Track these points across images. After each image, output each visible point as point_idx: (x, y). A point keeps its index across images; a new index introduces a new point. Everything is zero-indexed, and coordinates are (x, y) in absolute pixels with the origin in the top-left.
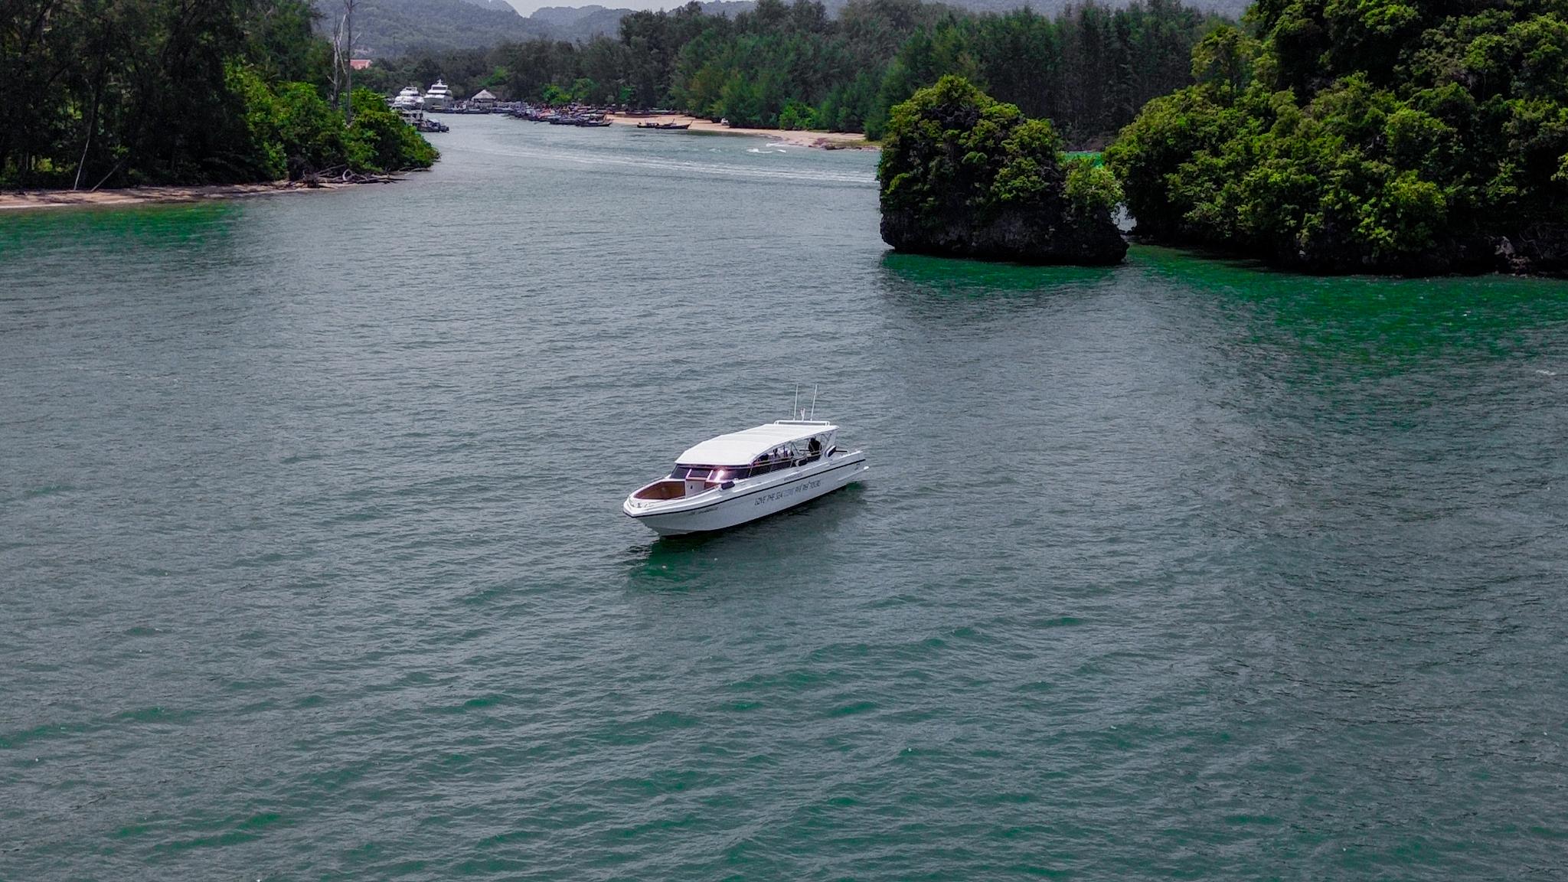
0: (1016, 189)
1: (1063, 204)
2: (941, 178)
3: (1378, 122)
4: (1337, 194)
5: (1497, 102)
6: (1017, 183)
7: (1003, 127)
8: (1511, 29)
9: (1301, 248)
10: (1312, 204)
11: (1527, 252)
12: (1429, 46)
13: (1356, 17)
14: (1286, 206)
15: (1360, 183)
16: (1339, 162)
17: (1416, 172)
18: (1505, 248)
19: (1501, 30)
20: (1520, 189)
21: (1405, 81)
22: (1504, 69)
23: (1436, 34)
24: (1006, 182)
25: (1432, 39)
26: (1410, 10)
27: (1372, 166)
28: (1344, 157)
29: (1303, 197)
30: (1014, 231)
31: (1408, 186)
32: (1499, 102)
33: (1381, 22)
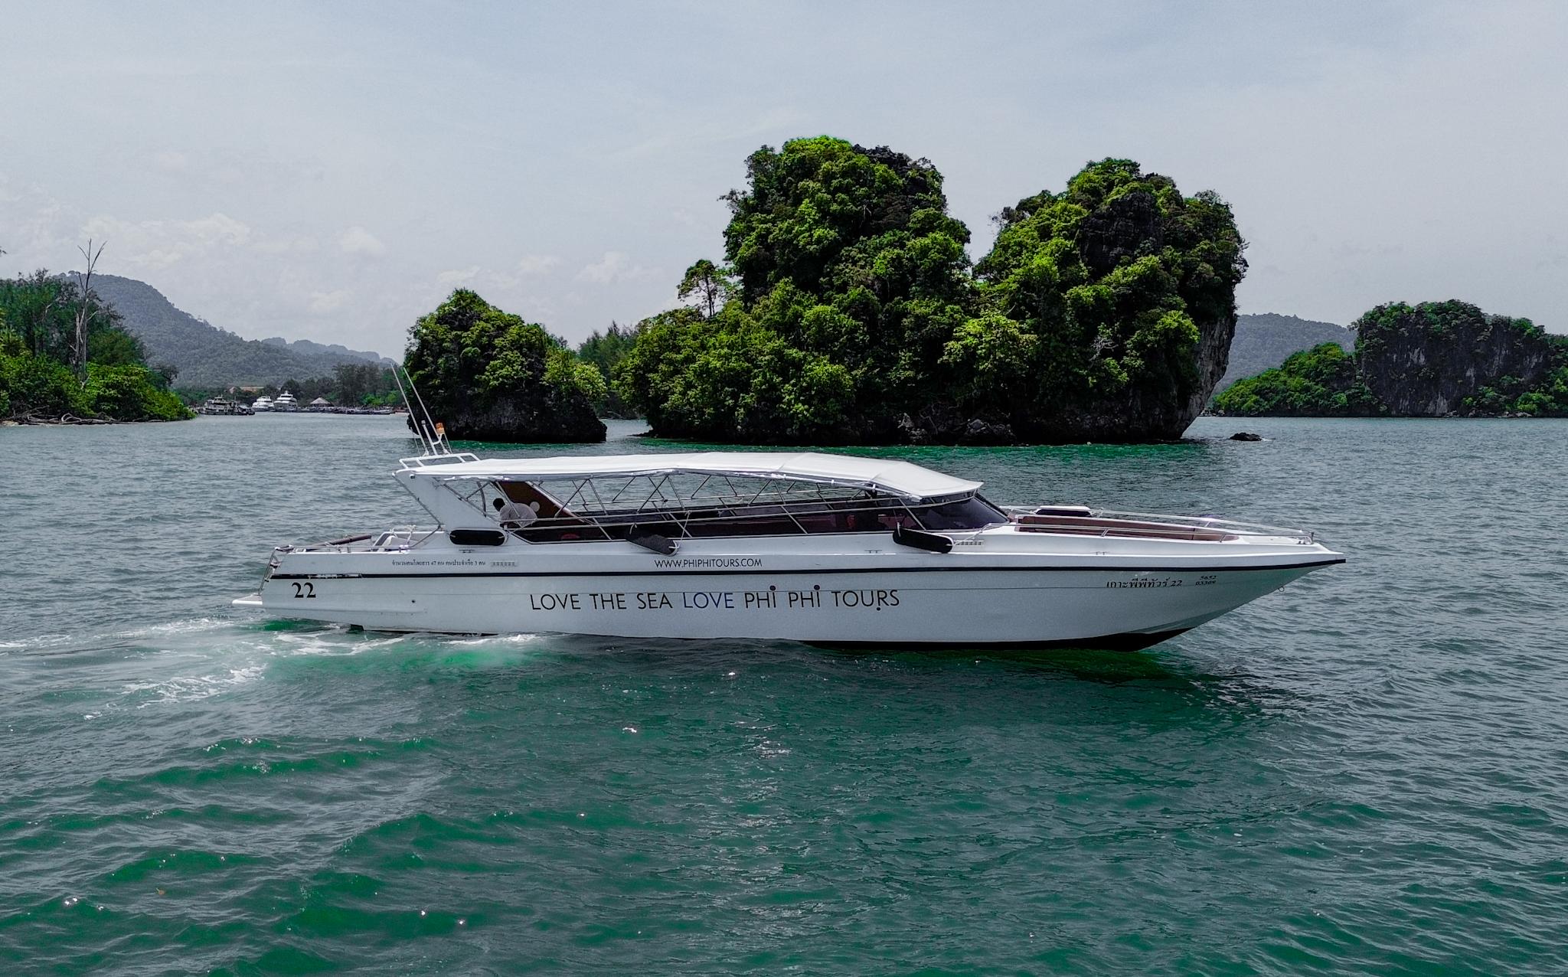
0: (502, 377)
1: (545, 391)
2: (448, 371)
3: (798, 316)
4: (764, 376)
5: (898, 303)
6: (504, 372)
7: (499, 328)
8: (909, 244)
9: (739, 424)
10: (745, 387)
11: (926, 425)
12: (846, 261)
13: (790, 241)
14: (727, 388)
15: (786, 367)
16: (766, 350)
17: (828, 357)
18: (906, 423)
19: (902, 246)
20: (917, 373)
21: (827, 290)
22: (903, 276)
23: (851, 251)
24: (494, 371)
25: (848, 255)
26: (832, 232)
27: (794, 353)
28: (770, 345)
29: (739, 381)
30: (507, 415)
31: (822, 368)
32: (899, 303)
33: (810, 243)
